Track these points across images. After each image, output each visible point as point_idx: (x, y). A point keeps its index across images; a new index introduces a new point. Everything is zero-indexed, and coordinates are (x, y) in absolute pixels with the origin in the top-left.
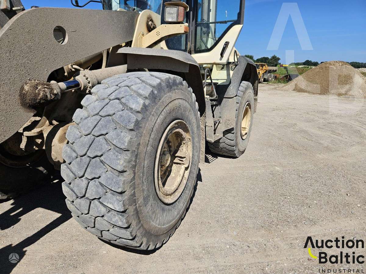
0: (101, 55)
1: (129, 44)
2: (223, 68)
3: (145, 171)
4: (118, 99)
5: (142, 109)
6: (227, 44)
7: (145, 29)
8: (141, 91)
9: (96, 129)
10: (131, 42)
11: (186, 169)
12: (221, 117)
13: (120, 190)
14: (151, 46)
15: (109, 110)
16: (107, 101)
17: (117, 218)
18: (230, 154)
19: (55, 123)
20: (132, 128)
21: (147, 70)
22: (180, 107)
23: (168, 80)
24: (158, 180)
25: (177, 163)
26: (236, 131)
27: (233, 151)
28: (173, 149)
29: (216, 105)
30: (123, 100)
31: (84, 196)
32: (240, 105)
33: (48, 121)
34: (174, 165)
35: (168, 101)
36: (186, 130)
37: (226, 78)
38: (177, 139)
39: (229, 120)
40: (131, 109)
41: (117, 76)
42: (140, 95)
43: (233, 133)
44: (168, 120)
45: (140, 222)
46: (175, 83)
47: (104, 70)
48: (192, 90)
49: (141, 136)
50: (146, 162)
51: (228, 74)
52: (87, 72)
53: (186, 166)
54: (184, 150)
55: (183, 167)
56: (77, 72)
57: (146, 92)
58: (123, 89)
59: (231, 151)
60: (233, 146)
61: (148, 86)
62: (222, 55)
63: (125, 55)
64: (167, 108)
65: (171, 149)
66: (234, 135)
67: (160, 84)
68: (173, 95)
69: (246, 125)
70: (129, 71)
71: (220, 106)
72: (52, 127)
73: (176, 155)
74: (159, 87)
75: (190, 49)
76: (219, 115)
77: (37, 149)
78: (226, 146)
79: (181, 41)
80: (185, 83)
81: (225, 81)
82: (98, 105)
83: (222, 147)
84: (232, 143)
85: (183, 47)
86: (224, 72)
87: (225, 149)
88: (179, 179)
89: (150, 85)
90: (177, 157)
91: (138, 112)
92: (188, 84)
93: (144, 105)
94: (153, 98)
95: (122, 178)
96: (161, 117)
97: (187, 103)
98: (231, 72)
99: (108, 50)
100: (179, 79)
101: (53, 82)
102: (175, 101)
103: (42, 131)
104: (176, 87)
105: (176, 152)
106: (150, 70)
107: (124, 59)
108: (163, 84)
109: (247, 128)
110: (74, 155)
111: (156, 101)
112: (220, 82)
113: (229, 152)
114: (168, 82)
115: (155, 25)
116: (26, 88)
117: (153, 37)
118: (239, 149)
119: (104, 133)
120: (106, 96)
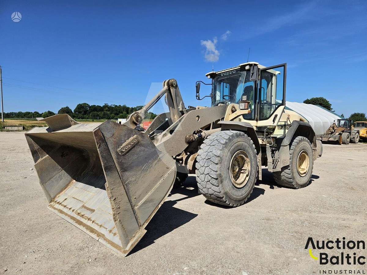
0: (210, 124)
1: (223, 119)
2: (282, 128)
3: (225, 167)
4: (217, 140)
5: (225, 143)
6: (276, 116)
7: (230, 112)
8: (225, 137)
9: (209, 150)
10: (224, 118)
11: (247, 176)
12: (279, 158)
13: (216, 170)
14: (232, 120)
15: (214, 144)
16: (213, 141)
17: (214, 181)
18: (290, 185)
19: (188, 153)
20: (221, 149)
21: (231, 130)
22: (242, 145)
23: (236, 134)
24: (231, 174)
25: (243, 173)
26: (292, 168)
27: (291, 182)
28: (241, 166)
29: (276, 150)
30: (218, 140)
31: (203, 173)
32: (294, 151)
33: (185, 154)
34: (241, 174)
35: (236, 142)
36: (247, 156)
37: (283, 134)
38: (243, 161)
39: (285, 160)
40: (221, 143)
41: (217, 132)
42: (225, 139)
43: (290, 169)
44: (236, 149)
45: (223, 186)
46: (240, 135)
47: (211, 130)
48: (250, 138)
49: (224, 153)
50: (226, 163)
51: (285, 132)
52: (205, 131)
53: (247, 174)
54: (246, 166)
55: (245, 175)
56: (201, 132)
57: (227, 137)
58: (219, 137)
59: (290, 182)
60: (291, 179)
61: (228, 136)
62: (274, 121)
63: (221, 124)
64: (236, 144)
65: (240, 165)
66: (290, 170)
67: (233, 135)
68: (239, 139)
69: (305, 167)
70: (222, 130)
71: (278, 151)
72: (187, 156)
73: (242, 169)
74: (232, 136)
75: (257, 118)
76: (278, 157)
77: (180, 165)
78: (285, 178)
79: (252, 115)
80: (246, 135)
81: (282, 136)
82: (210, 142)
83: (283, 179)
84: (290, 176)
85: (253, 118)
86: (282, 131)
87: (285, 181)
88: (243, 180)
89: (229, 135)
90: (243, 170)
91: (224, 144)
92: (248, 135)
93: (226, 142)
94: (230, 140)
95: (217, 166)
96: (233, 147)
97: (247, 144)
98: (287, 131)
99: (213, 122)
100: (242, 133)
101: (194, 135)
102: (240, 142)
103: (182, 157)
104: (240, 137)
105: (242, 167)
106: (232, 130)
107: (220, 126)
108: (234, 135)
109: (306, 169)
110: (201, 159)
111: (231, 141)
112: (278, 137)
113: (288, 183)
114: (237, 134)
115: (236, 109)
116: (187, 136)
117: (234, 115)
118: (296, 182)
119: (211, 151)
120: (212, 139)
